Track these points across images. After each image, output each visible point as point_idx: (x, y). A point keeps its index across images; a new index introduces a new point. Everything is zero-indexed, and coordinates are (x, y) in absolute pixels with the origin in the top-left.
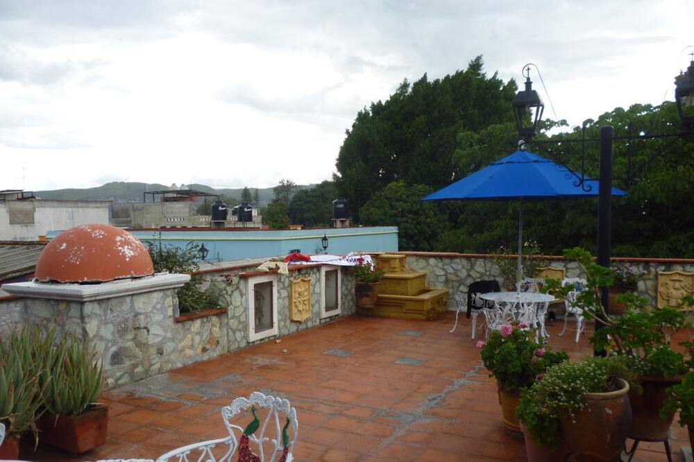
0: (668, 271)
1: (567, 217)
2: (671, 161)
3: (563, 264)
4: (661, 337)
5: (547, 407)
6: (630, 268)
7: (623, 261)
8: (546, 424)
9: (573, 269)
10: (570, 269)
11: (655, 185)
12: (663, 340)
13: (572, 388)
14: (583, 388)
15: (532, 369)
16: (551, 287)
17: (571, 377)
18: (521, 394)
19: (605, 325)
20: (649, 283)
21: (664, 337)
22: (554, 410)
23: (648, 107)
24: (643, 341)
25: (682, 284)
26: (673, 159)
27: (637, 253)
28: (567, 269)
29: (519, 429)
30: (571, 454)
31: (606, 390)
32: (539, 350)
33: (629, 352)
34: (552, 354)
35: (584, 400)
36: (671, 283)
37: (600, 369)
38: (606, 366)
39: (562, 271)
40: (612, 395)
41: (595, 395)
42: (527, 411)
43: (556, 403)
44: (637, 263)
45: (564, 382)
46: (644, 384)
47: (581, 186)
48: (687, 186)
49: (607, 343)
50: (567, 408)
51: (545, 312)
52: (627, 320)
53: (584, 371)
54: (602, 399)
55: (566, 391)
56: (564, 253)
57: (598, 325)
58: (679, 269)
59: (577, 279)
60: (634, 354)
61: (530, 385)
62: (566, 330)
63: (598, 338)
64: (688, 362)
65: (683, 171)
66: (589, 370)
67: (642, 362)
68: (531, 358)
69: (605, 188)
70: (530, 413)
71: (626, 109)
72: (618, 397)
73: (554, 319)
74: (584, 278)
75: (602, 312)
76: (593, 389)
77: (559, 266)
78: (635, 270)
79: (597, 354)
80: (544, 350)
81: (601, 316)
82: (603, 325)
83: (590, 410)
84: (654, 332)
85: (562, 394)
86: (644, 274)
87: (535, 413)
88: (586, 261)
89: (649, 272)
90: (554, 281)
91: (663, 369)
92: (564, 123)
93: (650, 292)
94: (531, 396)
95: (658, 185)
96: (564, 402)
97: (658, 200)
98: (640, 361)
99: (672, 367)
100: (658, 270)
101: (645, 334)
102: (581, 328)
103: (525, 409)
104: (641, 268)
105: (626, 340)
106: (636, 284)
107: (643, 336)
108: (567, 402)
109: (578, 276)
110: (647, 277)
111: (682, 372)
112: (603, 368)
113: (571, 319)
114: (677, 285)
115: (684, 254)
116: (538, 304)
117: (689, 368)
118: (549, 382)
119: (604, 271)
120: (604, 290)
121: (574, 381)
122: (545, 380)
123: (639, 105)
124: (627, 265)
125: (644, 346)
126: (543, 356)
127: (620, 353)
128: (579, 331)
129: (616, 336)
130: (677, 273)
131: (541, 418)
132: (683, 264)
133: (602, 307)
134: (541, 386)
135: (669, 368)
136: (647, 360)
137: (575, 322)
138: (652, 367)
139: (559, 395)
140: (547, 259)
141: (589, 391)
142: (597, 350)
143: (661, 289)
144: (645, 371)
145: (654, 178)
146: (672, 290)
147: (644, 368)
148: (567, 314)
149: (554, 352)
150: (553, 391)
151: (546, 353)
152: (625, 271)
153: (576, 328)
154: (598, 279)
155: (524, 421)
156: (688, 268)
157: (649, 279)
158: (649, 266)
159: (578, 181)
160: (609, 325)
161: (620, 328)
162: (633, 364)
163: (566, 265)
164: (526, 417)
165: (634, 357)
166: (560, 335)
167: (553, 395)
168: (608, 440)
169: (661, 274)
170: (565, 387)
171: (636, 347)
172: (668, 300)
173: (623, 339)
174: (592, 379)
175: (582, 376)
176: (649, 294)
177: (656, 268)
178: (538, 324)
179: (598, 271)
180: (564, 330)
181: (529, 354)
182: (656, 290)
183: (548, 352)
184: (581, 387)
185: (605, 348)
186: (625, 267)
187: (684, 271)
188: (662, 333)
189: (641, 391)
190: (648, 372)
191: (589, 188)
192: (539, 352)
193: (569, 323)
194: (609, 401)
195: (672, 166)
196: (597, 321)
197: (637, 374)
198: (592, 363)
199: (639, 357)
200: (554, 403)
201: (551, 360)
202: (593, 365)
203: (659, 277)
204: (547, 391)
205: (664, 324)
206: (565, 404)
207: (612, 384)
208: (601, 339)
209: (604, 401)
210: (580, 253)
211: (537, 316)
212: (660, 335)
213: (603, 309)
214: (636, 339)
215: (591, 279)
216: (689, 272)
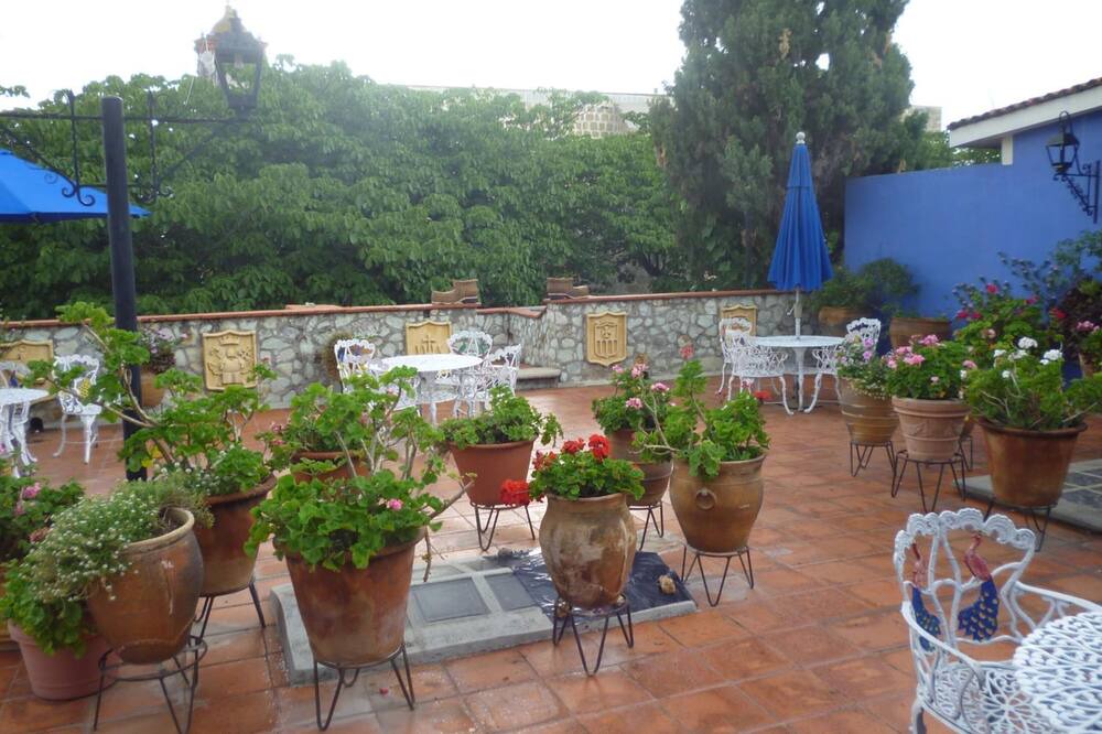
0: (217, 331)
1: (42, 253)
2: (202, 167)
3: (48, 334)
4: (229, 433)
5: (61, 585)
6: (160, 332)
7: (149, 321)
8: (62, 615)
9: (65, 340)
10: (60, 341)
11: (183, 202)
12: (231, 437)
13: (101, 541)
14: (121, 538)
15: (20, 524)
16: (39, 374)
17: (99, 525)
18: (7, 575)
19: (140, 427)
20: (192, 352)
21: (232, 431)
22: (74, 589)
23: (159, 81)
24: (202, 442)
25: (238, 349)
26: (205, 164)
27: (166, 308)
28: (55, 341)
29: (8, 636)
30: (110, 652)
31: (157, 533)
32: (29, 488)
33: (185, 464)
34: (52, 492)
35: (123, 558)
36: (222, 350)
37: (145, 499)
38: (153, 493)
39: (47, 346)
40: (169, 539)
41: (143, 545)
42: (23, 602)
43: (77, 576)
44: (171, 322)
45: (86, 535)
46: (214, 508)
47: (76, 196)
48: (229, 203)
49: (148, 454)
50: (97, 578)
51: (25, 420)
52: (176, 414)
53: (119, 510)
54: (155, 549)
55: (92, 551)
56: (60, 313)
57: (129, 429)
58: (231, 327)
59: (76, 358)
60: (193, 465)
61: (20, 555)
62: (66, 445)
63: (131, 450)
64: (270, 463)
65: (222, 182)
66: (127, 505)
67: (207, 476)
68: (15, 505)
69: (116, 203)
70: (28, 604)
71: (126, 80)
72: (179, 538)
73: (42, 430)
74: (87, 354)
75: (135, 406)
76: (138, 536)
77: (41, 338)
78: (169, 334)
79: (132, 476)
80: (37, 487)
81: (133, 414)
82: (137, 428)
83: (136, 572)
84: (217, 425)
85: (86, 557)
86: (182, 339)
87: (39, 604)
88: (98, 324)
89: (190, 335)
90: (45, 363)
91: (238, 480)
92: (19, 90)
93: (193, 366)
94: (28, 574)
95: (187, 201)
96: (90, 569)
97: (189, 226)
98: (203, 475)
99: (250, 474)
100: (202, 331)
101: (206, 431)
102: (92, 437)
103: (18, 599)
104: (177, 330)
105: (176, 446)
106: (173, 355)
107: (203, 435)
108: (96, 569)
109: (77, 352)
110: (188, 343)
111: (266, 478)
112: (150, 497)
113: (73, 424)
114: (232, 351)
115: (233, 305)
116: (11, 408)
117: (272, 470)
118: (59, 542)
119: (132, 338)
120: (134, 369)
121: (104, 529)
122: (51, 539)
123: (146, 76)
124: (155, 327)
125: (205, 451)
126: (36, 499)
127: (170, 467)
128: (89, 444)
129: (162, 442)
130: (230, 334)
131: (52, 608)
132: (236, 319)
133: (134, 398)
134: (45, 553)
135: (247, 477)
136: (213, 470)
137: (81, 430)
138: (222, 480)
139: (79, 561)
140: (17, 327)
141: (132, 541)
142: (132, 470)
143: (209, 360)
144: (212, 488)
145: (180, 191)
146: (226, 360)
147: (212, 484)
148: (64, 418)
149: (56, 486)
150: (68, 554)
151: (43, 491)
152: (153, 336)
153: (83, 440)
154: (123, 352)
155: (18, 620)
156: (244, 324)
157: (191, 346)
158: (189, 327)
159: (70, 189)
160: (148, 425)
161: (166, 428)
162: (193, 480)
163: (53, 334)
164: (21, 613)
165: (192, 469)
166: (56, 454)
167: (70, 563)
168: (171, 612)
169: (208, 338)
170: (89, 543)
171: (195, 454)
172: (221, 375)
173: (171, 444)
174: (135, 520)
175: (116, 519)
176: (192, 370)
177: (199, 328)
178: (15, 442)
179: (122, 339)
180: (62, 446)
181: (10, 499)
182: (202, 363)
183: (44, 489)
184: (117, 537)
185: (144, 464)
186: (153, 331)
187: (239, 329)
188: (229, 426)
189: (210, 520)
190: (218, 490)
191: (90, 201)
192: (30, 493)
193: (70, 432)
194: (166, 548)
195: (202, 174)
196: (126, 422)
197: (201, 495)
198: (130, 492)
199: (200, 468)
200: (73, 576)
201: (52, 502)
202: (133, 496)
203: (206, 342)
204: (56, 558)
205: (229, 411)
206: (93, 572)
207: (167, 521)
208: (136, 450)
209: (157, 551)
210: (87, 312)
211: (10, 428)
212: (226, 429)
213: (136, 402)
214: (192, 441)
215: (111, 353)
216: (245, 330)
